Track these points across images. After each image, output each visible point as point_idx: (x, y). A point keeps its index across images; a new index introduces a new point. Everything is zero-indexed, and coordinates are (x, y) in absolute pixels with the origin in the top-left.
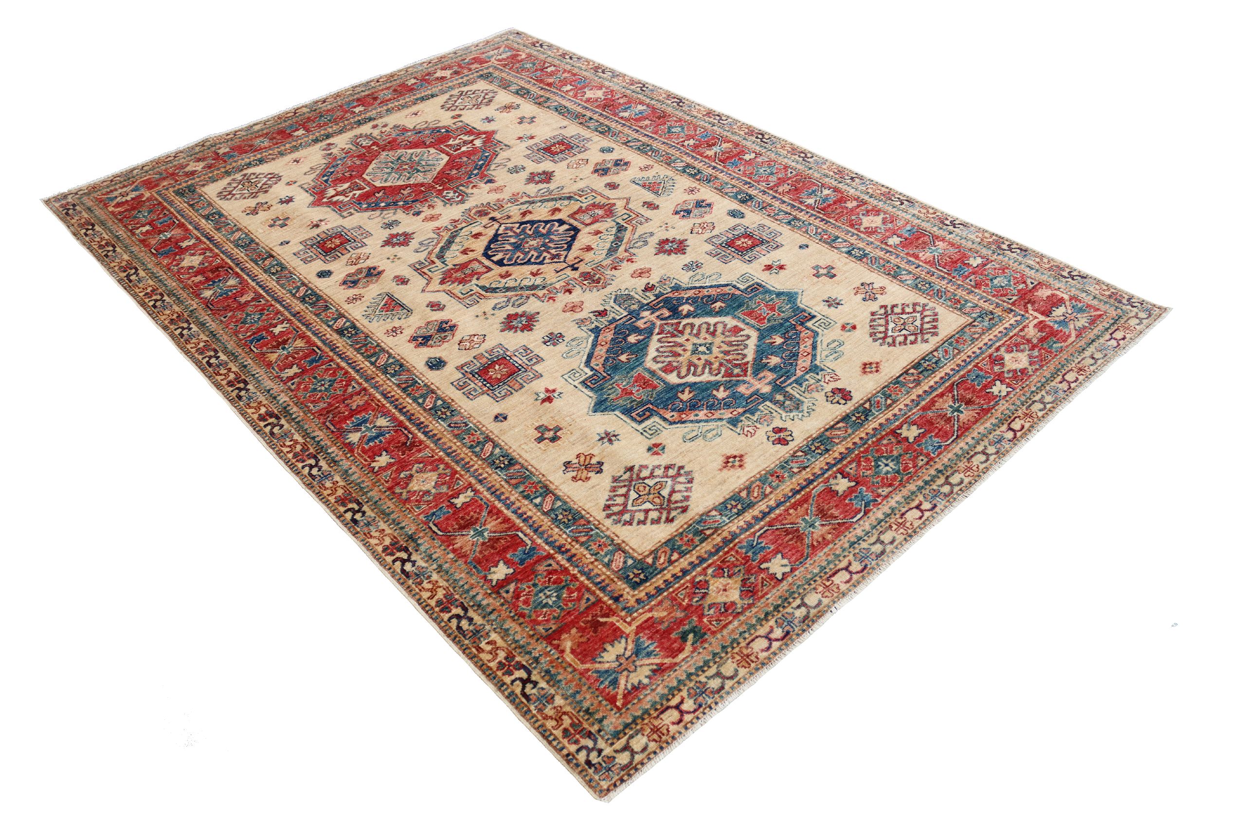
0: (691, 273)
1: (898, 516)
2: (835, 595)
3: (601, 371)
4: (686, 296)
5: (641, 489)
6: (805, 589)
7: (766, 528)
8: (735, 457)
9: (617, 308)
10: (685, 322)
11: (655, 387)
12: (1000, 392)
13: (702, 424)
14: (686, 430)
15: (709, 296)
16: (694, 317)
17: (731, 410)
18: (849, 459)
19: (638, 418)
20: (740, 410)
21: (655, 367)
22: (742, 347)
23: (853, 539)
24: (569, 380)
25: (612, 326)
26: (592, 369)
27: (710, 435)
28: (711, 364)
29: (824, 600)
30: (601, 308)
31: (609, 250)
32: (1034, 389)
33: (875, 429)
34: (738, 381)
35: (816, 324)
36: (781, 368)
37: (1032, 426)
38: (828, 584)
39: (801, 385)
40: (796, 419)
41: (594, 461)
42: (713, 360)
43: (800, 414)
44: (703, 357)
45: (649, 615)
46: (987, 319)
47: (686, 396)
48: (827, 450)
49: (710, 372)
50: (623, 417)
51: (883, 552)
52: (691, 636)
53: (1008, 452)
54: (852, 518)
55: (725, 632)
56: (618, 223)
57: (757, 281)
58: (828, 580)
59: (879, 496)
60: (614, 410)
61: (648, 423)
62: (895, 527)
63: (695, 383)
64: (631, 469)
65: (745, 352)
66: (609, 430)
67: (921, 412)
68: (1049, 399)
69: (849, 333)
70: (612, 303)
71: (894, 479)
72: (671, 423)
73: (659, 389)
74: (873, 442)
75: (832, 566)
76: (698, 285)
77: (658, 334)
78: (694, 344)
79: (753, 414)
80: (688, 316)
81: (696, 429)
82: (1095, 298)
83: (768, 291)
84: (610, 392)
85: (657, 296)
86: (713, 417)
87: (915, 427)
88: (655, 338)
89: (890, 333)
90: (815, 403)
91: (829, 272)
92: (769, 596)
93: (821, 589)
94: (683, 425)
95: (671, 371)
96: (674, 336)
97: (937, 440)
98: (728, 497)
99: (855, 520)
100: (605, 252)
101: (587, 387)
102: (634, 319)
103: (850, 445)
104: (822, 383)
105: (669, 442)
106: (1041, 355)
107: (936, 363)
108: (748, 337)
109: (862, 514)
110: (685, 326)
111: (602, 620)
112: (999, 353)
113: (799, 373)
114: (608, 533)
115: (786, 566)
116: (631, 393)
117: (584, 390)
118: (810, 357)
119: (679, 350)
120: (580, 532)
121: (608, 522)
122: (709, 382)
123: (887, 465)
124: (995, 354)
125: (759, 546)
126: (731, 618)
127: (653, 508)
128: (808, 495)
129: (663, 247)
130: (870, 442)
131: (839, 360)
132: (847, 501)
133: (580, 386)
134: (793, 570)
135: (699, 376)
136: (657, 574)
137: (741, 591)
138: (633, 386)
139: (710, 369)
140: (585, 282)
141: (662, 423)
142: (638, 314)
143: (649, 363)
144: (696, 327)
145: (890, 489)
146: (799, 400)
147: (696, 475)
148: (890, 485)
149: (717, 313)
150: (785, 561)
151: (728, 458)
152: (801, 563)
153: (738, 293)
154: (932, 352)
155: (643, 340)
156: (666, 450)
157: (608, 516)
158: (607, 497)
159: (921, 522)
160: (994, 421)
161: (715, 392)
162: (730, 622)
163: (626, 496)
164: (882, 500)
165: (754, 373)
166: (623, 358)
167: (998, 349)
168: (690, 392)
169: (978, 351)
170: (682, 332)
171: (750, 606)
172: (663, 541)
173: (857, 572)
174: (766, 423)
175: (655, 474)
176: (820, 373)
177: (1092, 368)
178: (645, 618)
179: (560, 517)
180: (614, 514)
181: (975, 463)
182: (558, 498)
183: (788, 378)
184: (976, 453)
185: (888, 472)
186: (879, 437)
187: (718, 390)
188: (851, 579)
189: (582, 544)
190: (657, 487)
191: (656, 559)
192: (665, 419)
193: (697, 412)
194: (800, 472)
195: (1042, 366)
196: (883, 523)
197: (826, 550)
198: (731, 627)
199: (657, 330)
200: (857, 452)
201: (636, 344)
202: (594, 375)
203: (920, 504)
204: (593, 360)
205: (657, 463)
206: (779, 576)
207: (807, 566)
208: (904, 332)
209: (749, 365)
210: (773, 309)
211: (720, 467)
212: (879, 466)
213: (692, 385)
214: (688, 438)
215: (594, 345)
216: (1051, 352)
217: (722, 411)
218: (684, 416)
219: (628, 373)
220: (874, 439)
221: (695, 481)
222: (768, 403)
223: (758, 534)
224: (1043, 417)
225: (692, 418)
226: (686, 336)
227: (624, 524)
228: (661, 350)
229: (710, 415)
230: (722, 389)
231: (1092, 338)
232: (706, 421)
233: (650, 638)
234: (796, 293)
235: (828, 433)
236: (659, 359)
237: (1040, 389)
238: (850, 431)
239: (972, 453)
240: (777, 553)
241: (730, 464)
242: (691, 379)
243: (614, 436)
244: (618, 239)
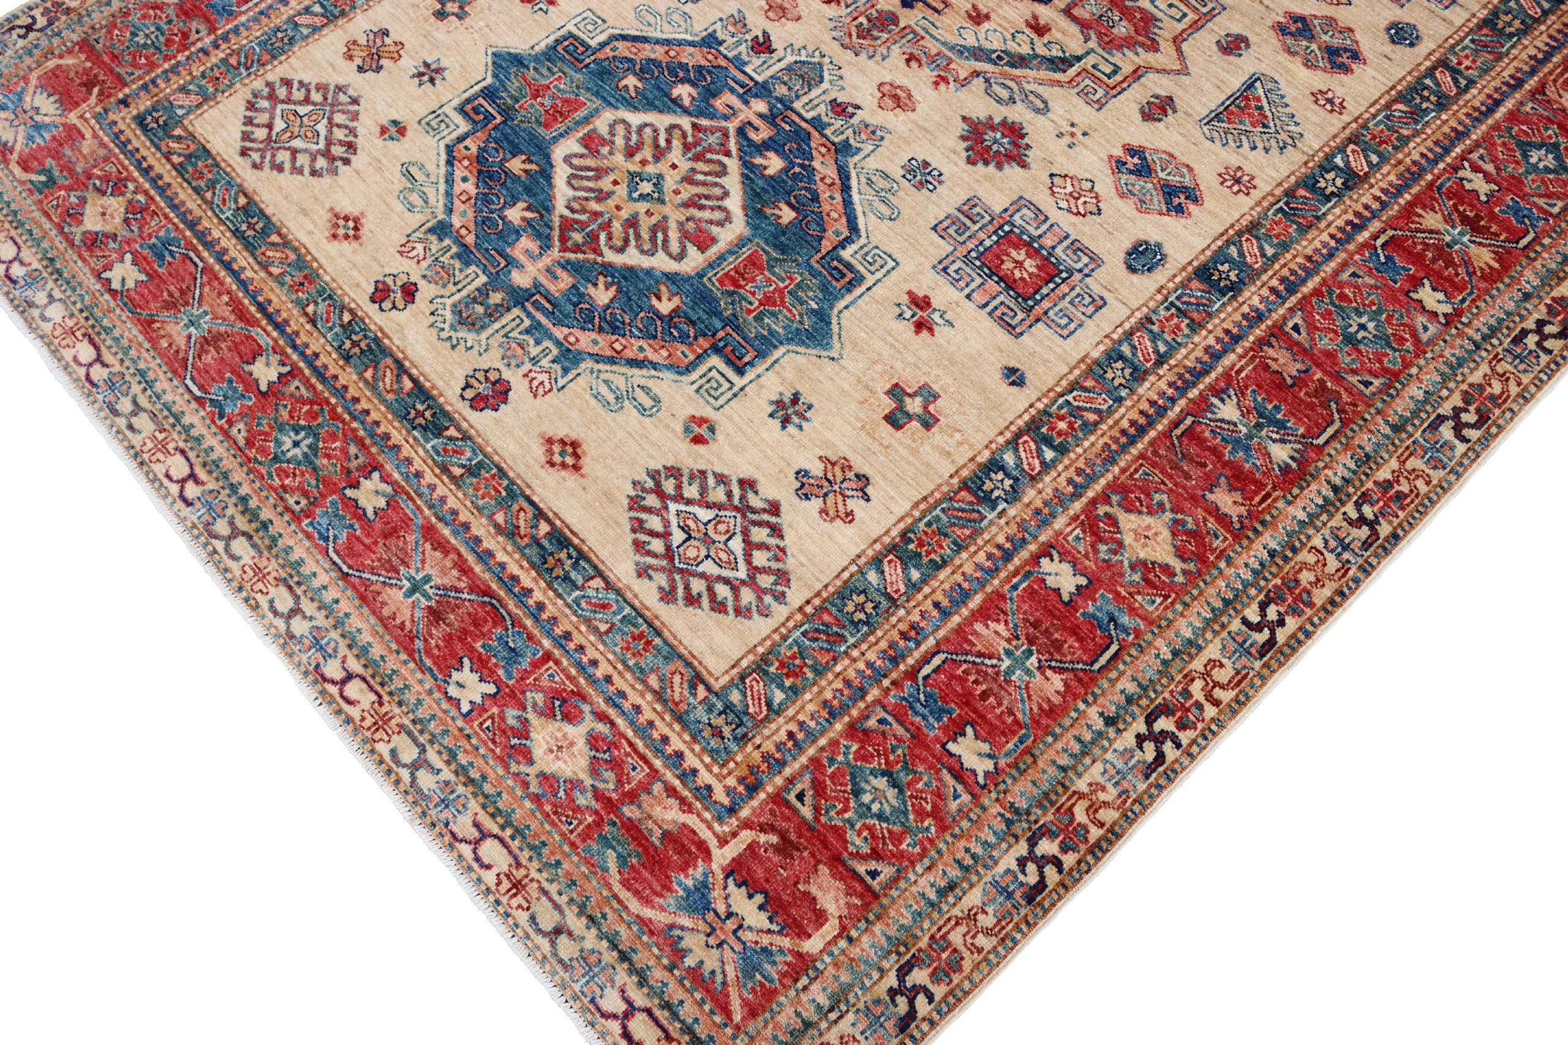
0: (897, 172)
1: (182, 445)
2: (56, 341)
3: (600, 55)
4: (816, 164)
5: (314, 117)
6: (74, 303)
7: (201, 265)
8: (356, 229)
9: (782, 65)
10: (733, 165)
11: (547, 126)
12: (460, 685)
13: (442, 187)
14: (431, 167)
15: (816, 198)
16: (742, 175)
17: (472, 227)
18: (320, 387)
19: (469, 107)
20: (470, 239)
21: (601, 125)
22: (647, 246)
23: (151, 375)
24: (579, 19)
25: (723, 63)
26: (603, 45)
27: (415, 198)
28: (599, 200)
29: (50, 325)
30: (777, 43)
31: (980, 49)
32: (463, 759)
33: (387, 437)
34: (549, 237)
35: (714, 373)
36: (575, 305)
37: (349, 720)
38: (78, 334)
39: (527, 331)
40: (432, 319)
41: (383, 62)
42: (611, 203)
43: (447, 326)
44: (622, 190)
45: (88, 136)
46: (719, 721)
47: (516, 165)
48: (347, 358)
49: (575, 199)
50: (477, 88)
51: (115, 413)
52: (43, 178)
53: (290, 655)
54: (193, 379)
55: (37, 214)
56: (1079, 59)
57: (870, 280)
58: (84, 335)
59: (230, 423)
60: (495, 76)
61: (458, 119)
62: (160, 436)
63: (549, 178)
64: (355, 101)
65: (632, 250)
66: (446, 74)
67: (420, 521)
68: (426, 780)
69: (679, 428)
70: (790, 59)
71: (263, 450)
72: (449, 149)
73: (541, 131)
74: (354, 430)
75: (109, 342)
76: (854, 183)
77: (695, 126)
78: (660, 177)
79: (458, 256)
80: (747, 165)
81: (433, 179)
82: (808, 1025)
83: (830, 296)
84: (545, 71)
85: (817, 123)
86: (457, 202)
87: (382, 503)
88: (685, 122)
89: (673, 507)
90: (475, 351)
91: (910, 417)
92: (80, 263)
93: (70, 323)
94: (442, 163)
95: (586, 146)
96: (687, 147)
97: (343, 537)
98: (274, 219)
99: (188, 382)
100: (971, 41)
101: (558, 42)
102: (741, 91)
103: (352, 392)
104: (528, 366)
105: (406, 145)
106: (577, 809)
107: (566, 578)
108: (681, 256)
109: (198, 393)
110: (720, 163)
111: (96, 90)
112: (588, 717)
113: (560, 333)
114: (238, 85)
115: (123, 285)
116: (535, 96)
117: (552, 38)
118: (609, 353)
119: (647, 153)
120: (246, 57)
121: (258, 84)
122: (551, 198)
123: (296, 444)
124: (586, 708)
125: (167, 253)
126: (56, 220)
127: (274, 133)
128: (255, 323)
129: (993, 128)
130: (355, 425)
131: (593, 402)
132: (228, 375)
133: (563, 32)
134: (113, 293)
135: (569, 183)
136: (152, 141)
137: (97, 233)
138: (553, 97)
139: (587, 199)
140: (862, 20)
141: (454, 135)
142: (756, 96)
143: (608, 116)
144: (718, 180)
145: (242, 443)
146: (483, 327)
147: (327, 180)
148: (250, 443)
149: (759, 213)
150: (130, 284)
151: (356, 220)
152: (125, 304)
153: (826, 245)
154: (600, 574)
155: (681, 107)
156: (390, 143)
157: (268, 84)
158: (306, 81)
159: (161, 476)
160: (376, 651)
161: (521, 205)
162: (51, 219)
163: (307, 101)
164: (221, 428)
165: (568, 262)
166: (631, 81)
167: (602, 717)
168: (526, 171)
169: (599, 673)
170: (698, 158)
171: (71, 244)
172: (208, 146)
173: (88, 375)
174: (429, 273)
175: (335, 129)
176: (557, 367)
177: (523, 917)
178: (83, 130)
179: (280, 35)
180: (273, 90)
181: (272, 590)
182: (315, 29)
183: (549, 315)
184: (297, 598)
185: (278, 443)
186: (368, 441)
187: (528, 209)
188: (80, 364)
189: (225, 61)
190: (309, 134)
191: (179, 139)
192: (461, 139)
193: (473, 179)
194: (306, 314)
195: (536, 799)
196: (171, 420)
197: (141, 338)
198: (44, 220)
199: (704, 122)
200: (333, 401)
201: (668, 95)
202: (587, 47)
203: (197, 482)
204: (629, 44)
205: (361, 131)
206: (106, 275)
207: (118, 311)
208: (678, 537)
209: (591, 256)
210: (767, 300)
211: (337, 210)
212: (297, 433)
213: (546, 172)
214: (411, 169)
215: (668, 42)
216: (586, 836)
217: (471, 214)
218: (466, 163)
219: (588, 89)
220: (361, 433)
221: (314, 180)
222: (483, 279)
223: (192, 254)
224: (373, 751)
225: (458, 174)
226: (685, 165)
227: (249, 102)
228: (648, 131)
229: (463, 198)
230: (529, 215)
231: (635, 958)
232: (448, 194)
233: (54, 138)
234: (827, 346)
235: (389, 361)
236: (620, 129)
237: (461, 771)
238: (390, 397)
239: (299, 591)
240: (147, 274)
241: (341, 222)
242: (561, 173)
243: (432, 80)
244: (1020, 61)
